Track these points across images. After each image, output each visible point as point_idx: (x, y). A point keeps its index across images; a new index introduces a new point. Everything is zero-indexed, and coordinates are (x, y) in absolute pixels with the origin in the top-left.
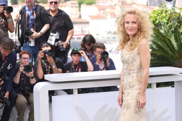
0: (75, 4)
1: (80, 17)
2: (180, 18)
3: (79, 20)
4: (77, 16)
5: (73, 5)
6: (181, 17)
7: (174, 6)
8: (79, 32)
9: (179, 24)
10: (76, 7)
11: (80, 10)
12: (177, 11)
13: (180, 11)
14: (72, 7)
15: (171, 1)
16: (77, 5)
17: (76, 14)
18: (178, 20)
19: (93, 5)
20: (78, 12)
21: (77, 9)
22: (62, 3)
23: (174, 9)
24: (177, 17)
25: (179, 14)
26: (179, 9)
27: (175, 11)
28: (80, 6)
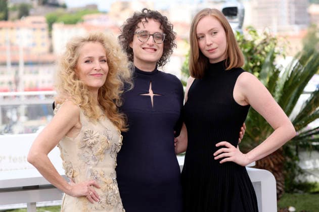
0: (40, 23)
1: (51, 50)
2: (253, 51)
3: (49, 58)
4: (45, 49)
5: (36, 26)
6: (255, 49)
7: (240, 27)
8: (49, 82)
9: (252, 63)
10: (43, 29)
11: (50, 36)
12: (249, 37)
13: (254, 36)
14: (34, 29)
15: (234, 17)
16: (45, 25)
17: (43, 44)
18: (250, 57)
20: (46, 40)
21: (46, 33)
22: (13, 20)
23: (242, 33)
24: (247, 50)
25: (252, 43)
26: (252, 32)
27: (243, 37)
28: (50, 28)
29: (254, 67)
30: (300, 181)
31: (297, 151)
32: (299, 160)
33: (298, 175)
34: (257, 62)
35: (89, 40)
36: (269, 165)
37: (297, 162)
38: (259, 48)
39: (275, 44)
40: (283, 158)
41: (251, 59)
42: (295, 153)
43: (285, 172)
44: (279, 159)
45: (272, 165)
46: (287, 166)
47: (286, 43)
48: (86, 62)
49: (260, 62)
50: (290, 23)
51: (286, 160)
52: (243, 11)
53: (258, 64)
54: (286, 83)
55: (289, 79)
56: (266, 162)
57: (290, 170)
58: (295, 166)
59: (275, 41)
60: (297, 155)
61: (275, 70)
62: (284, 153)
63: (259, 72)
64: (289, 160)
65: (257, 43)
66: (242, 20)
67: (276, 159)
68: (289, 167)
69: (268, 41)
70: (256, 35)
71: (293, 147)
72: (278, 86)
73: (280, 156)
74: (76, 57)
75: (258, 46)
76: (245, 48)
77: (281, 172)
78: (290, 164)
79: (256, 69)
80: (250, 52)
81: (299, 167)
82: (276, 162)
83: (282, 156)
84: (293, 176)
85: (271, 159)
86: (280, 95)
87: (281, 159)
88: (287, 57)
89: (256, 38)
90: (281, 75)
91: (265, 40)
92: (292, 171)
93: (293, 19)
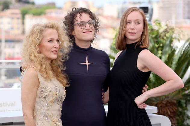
0: (16, 14)
1: (23, 32)
2: (158, 37)
3: (22, 37)
4: (20, 31)
5: (14, 16)
6: (159, 35)
7: (150, 20)
9: (157, 44)
10: (18, 18)
11: (23, 23)
12: (156, 28)
14: (13, 18)
15: (146, 13)
16: (20, 16)
17: (18, 29)
18: (156, 40)
19: (43, 16)
20: (20, 26)
21: (20, 21)
23: (151, 24)
24: (154, 36)
25: (158, 31)
26: (158, 24)
27: (152, 27)
28: (23, 18)
29: (158, 47)
30: (187, 124)
31: (186, 103)
32: (187, 110)
33: (186, 120)
34: (161, 44)
35: (51, 27)
36: (167, 113)
37: (186, 111)
38: (162, 35)
39: (173, 32)
40: (176, 108)
41: (157, 42)
42: (184, 105)
43: (178, 118)
44: (174, 109)
45: (169, 113)
46: (179, 114)
47: (180, 32)
48: (49, 41)
49: (163, 44)
50: (184, 18)
51: (178, 109)
52: (152, 10)
53: (161, 45)
54: (180, 58)
55: (182, 55)
56: (165, 110)
57: (181, 116)
58: (184, 113)
59: (173, 30)
60: (186, 106)
61: (173, 50)
62: (177, 105)
63: (162, 50)
64: (180, 109)
65: (161, 31)
66: (151, 15)
67: (172, 109)
68: (181, 115)
69: (168, 30)
70: (160, 26)
71: (183, 101)
72: (174, 60)
73: (175, 107)
74: (41, 38)
75: (161, 33)
76: (153, 34)
77: (175, 117)
78: (181, 113)
79: (160, 49)
80: (156, 37)
81: (187, 114)
82: (172, 111)
83: (176, 107)
84: (183, 121)
85: (168, 109)
86: (176, 66)
87: (175, 109)
88: (181, 41)
89: (160, 28)
90: (176, 53)
91: (166, 29)
92: (183, 117)
93: (187, 15)
